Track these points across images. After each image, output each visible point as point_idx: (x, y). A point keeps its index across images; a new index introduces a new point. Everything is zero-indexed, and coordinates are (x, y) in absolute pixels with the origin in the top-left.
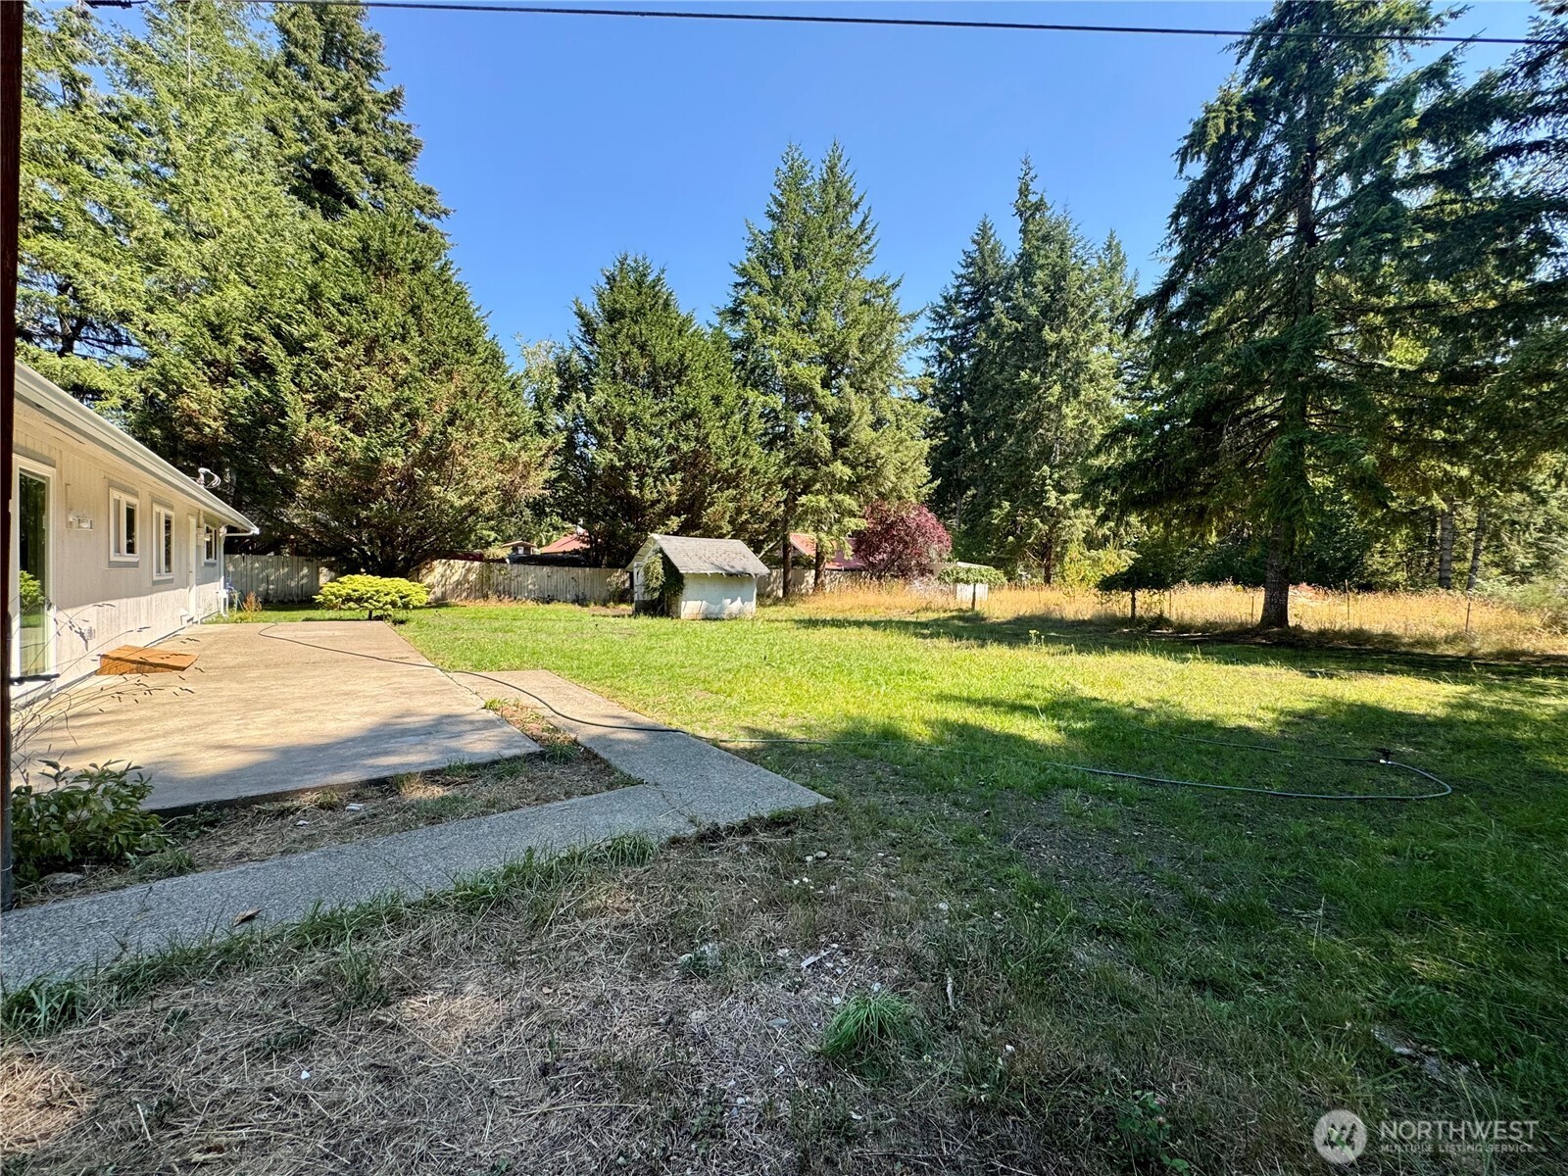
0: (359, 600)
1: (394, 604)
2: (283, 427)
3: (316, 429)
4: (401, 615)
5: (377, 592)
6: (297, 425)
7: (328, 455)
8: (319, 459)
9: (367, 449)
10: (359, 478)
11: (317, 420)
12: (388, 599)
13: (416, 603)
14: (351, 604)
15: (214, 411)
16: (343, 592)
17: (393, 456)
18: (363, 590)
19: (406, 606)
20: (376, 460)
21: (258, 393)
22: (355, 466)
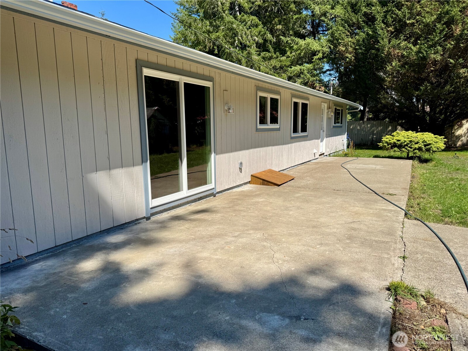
0: (400, 147)
1: (420, 149)
2: (378, 50)
3: (394, 47)
4: (426, 156)
5: (411, 141)
6: (384, 46)
7: (399, 61)
8: (394, 64)
9: (419, 52)
10: (414, 71)
11: (394, 42)
12: (417, 146)
13: (434, 149)
14: (396, 149)
15: (350, 49)
16: (392, 141)
17: (435, 53)
18: (402, 139)
19: (428, 150)
20: (424, 58)
21: (368, 34)
22: (412, 65)
